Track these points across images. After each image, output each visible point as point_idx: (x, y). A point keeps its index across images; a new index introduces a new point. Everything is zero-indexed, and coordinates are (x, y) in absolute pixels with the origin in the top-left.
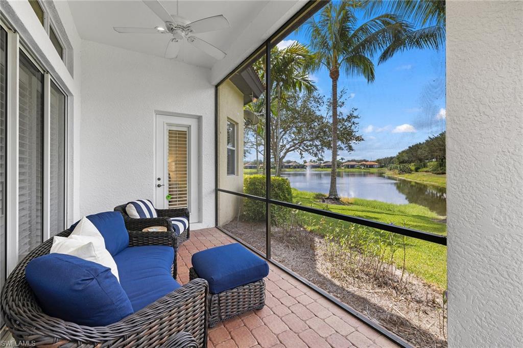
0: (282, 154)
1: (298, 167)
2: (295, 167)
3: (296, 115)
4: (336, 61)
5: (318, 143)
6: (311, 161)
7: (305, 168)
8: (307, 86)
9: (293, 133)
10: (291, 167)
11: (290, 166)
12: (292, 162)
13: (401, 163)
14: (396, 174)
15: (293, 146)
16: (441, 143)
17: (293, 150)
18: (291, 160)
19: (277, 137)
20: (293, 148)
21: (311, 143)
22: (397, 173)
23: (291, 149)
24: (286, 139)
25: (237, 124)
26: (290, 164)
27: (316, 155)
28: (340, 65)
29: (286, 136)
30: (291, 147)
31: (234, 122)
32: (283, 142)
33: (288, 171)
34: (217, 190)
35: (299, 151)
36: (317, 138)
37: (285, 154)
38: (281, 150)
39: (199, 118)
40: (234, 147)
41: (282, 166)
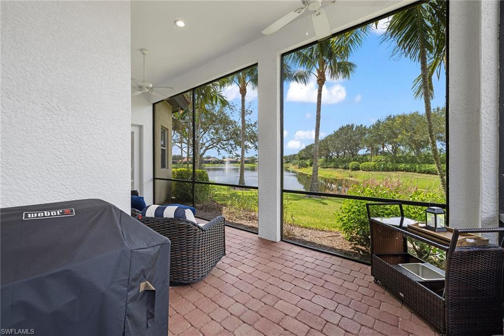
0: (202, 151)
1: (218, 163)
2: (214, 163)
3: (214, 119)
4: (244, 82)
5: (232, 142)
6: (229, 157)
7: (224, 164)
8: (221, 100)
9: (212, 133)
10: (211, 163)
11: (209, 162)
12: (211, 158)
13: (301, 159)
14: (297, 169)
15: (212, 145)
16: (325, 144)
17: (212, 148)
18: (211, 156)
19: (198, 137)
20: (212, 146)
21: (227, 142)
22: (298, 167)
23: (210, 147)
24: (205, 138)
25: (167, 129)
26: (210, 160)
27: (231, 152)
28: (247, 85)
29: (206, 135)
30: (210, 145)
31: (165, 128)
32: (203, 140)
33: (207, 165)
34: (154, 179)
35: (217, 149)
36: (231, 138)
37: (205, 151)
38: (201, 148)
39: (141, 127)
40: (165, 147)
41: (202, 162)
